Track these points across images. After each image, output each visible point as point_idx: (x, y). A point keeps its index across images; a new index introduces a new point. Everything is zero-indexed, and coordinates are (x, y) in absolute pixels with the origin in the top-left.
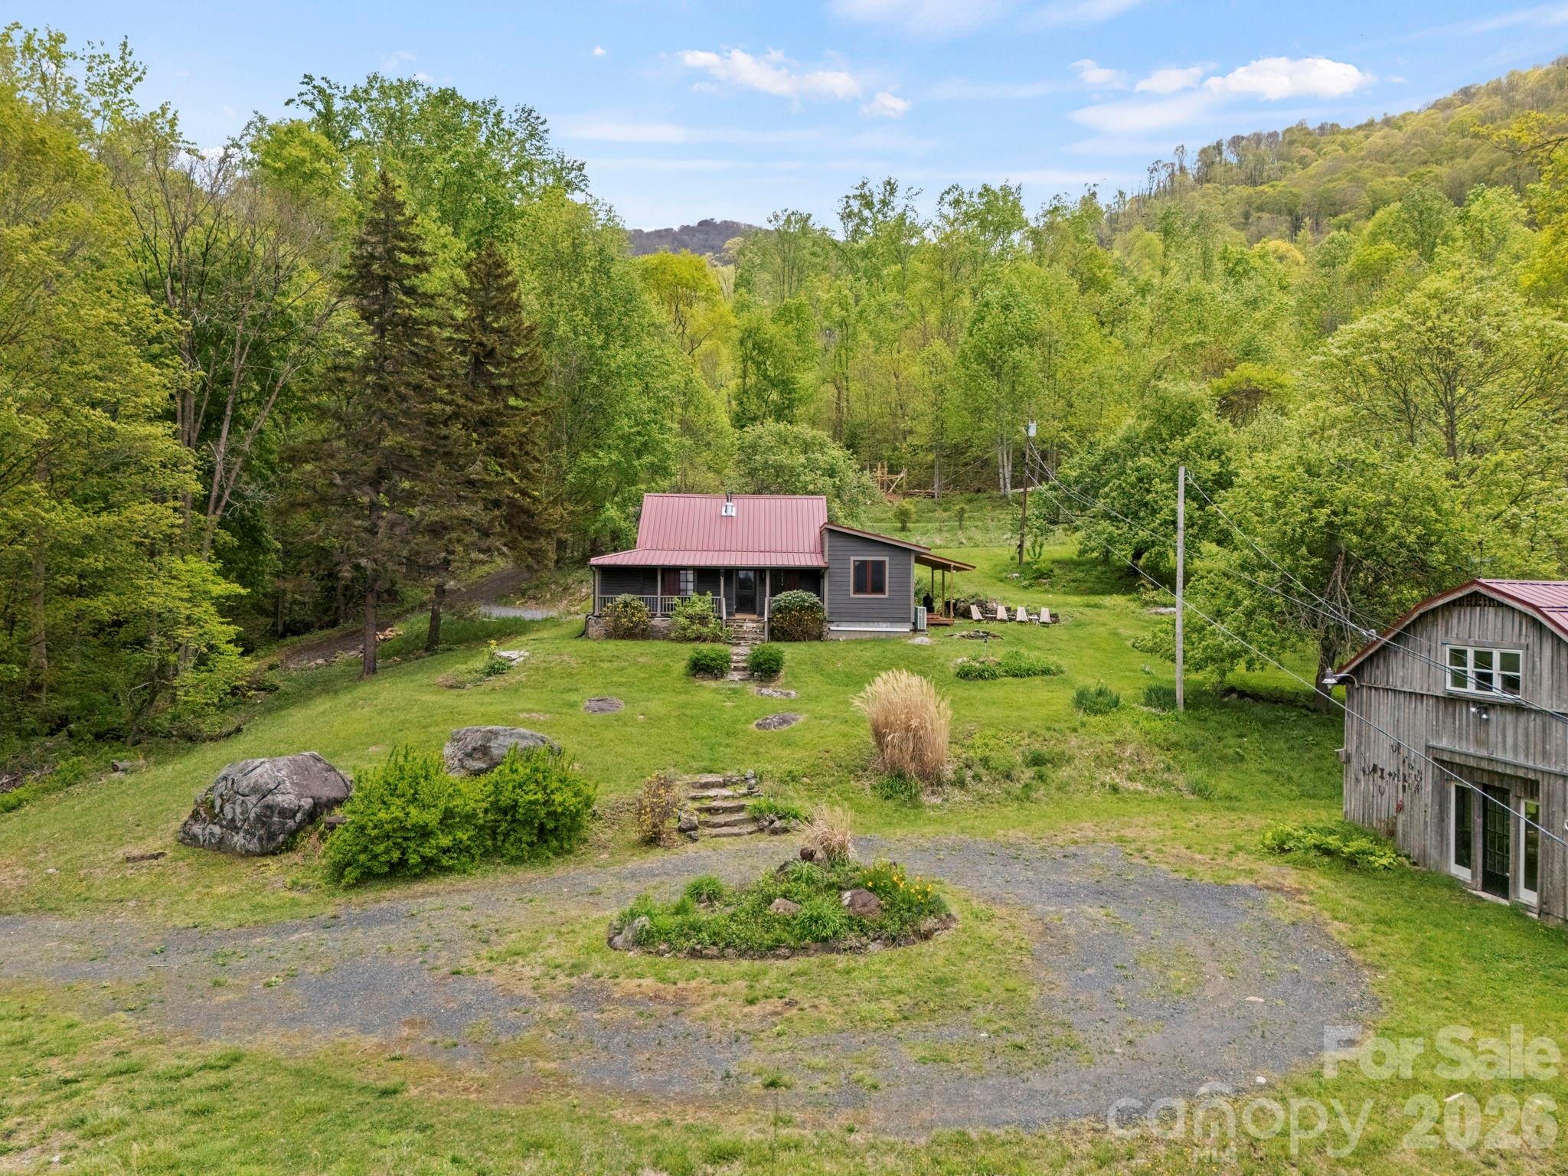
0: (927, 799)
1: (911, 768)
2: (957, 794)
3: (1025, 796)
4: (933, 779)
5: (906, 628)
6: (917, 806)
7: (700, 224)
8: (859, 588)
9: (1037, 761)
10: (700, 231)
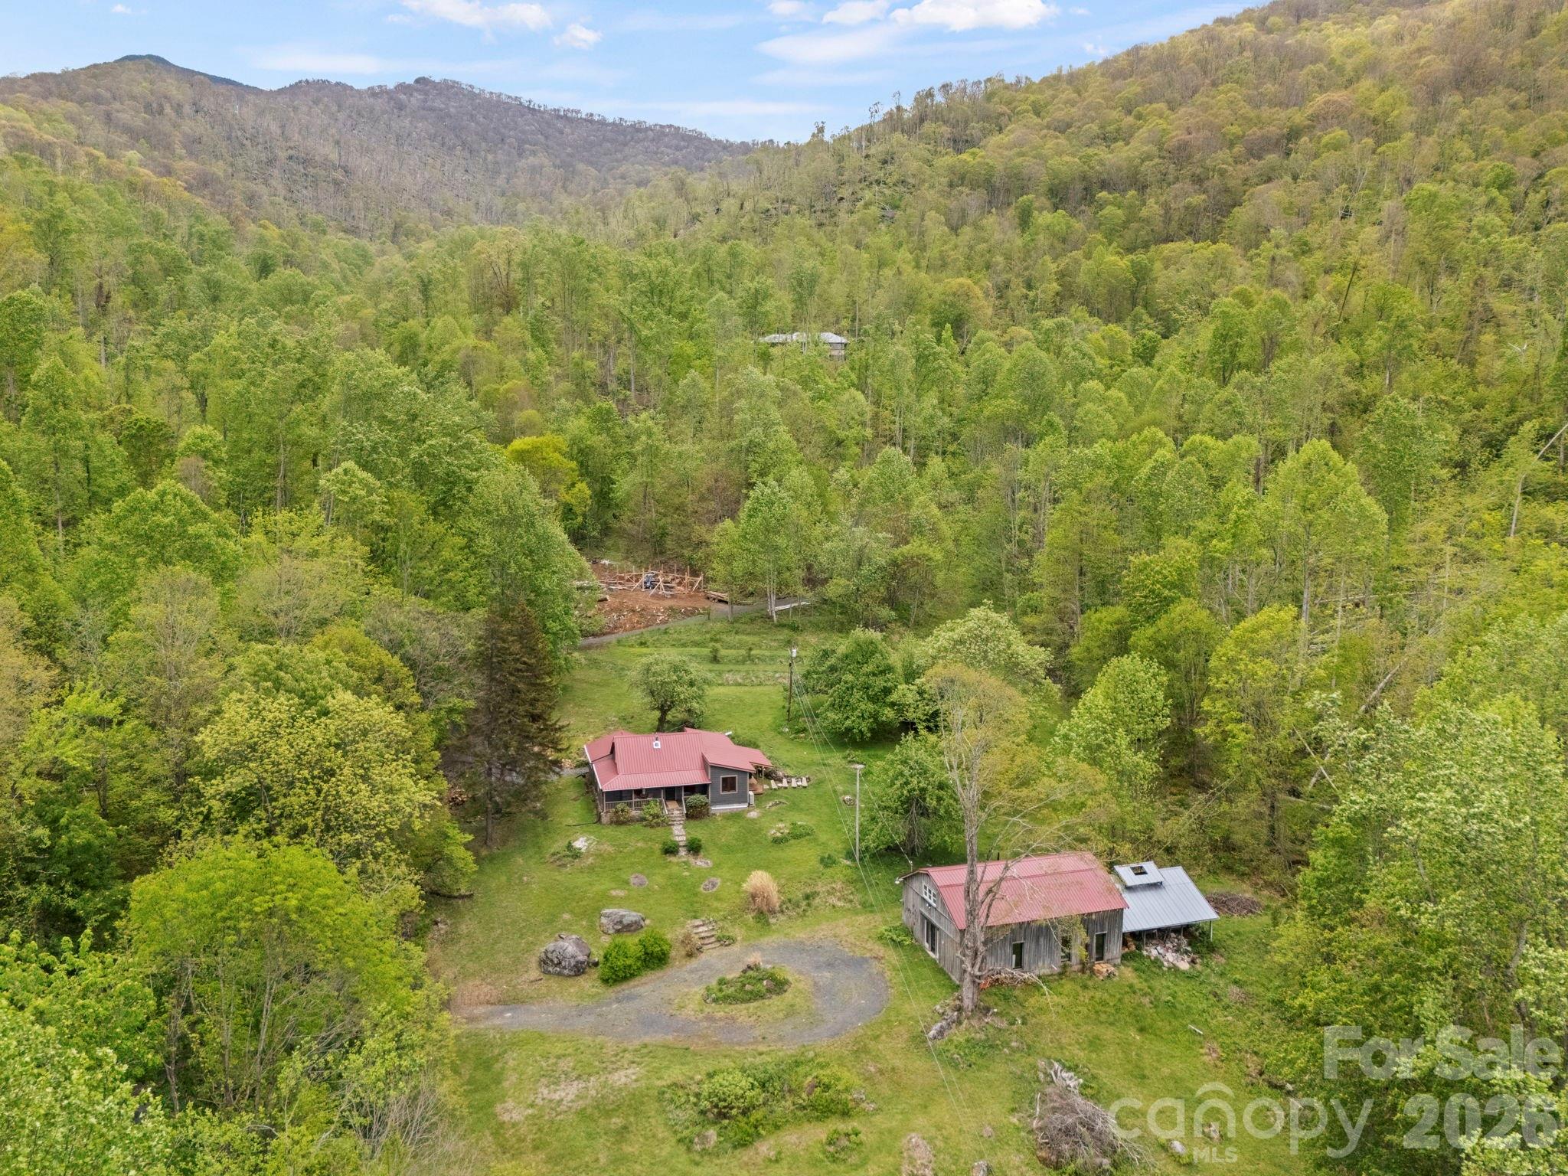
0: (772, 921)
1: (765, 909)
2: (782, 918)
3: (804, 915)
4: (772, 912)
5: (745, 806)
6: (768, 924)
7: (417, 81)
8: (724, 789)
9: (807, 897)
10: (417, 90)
